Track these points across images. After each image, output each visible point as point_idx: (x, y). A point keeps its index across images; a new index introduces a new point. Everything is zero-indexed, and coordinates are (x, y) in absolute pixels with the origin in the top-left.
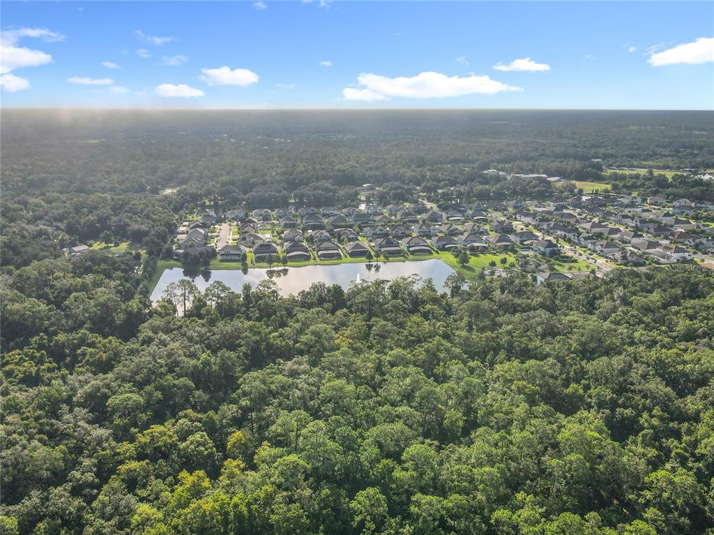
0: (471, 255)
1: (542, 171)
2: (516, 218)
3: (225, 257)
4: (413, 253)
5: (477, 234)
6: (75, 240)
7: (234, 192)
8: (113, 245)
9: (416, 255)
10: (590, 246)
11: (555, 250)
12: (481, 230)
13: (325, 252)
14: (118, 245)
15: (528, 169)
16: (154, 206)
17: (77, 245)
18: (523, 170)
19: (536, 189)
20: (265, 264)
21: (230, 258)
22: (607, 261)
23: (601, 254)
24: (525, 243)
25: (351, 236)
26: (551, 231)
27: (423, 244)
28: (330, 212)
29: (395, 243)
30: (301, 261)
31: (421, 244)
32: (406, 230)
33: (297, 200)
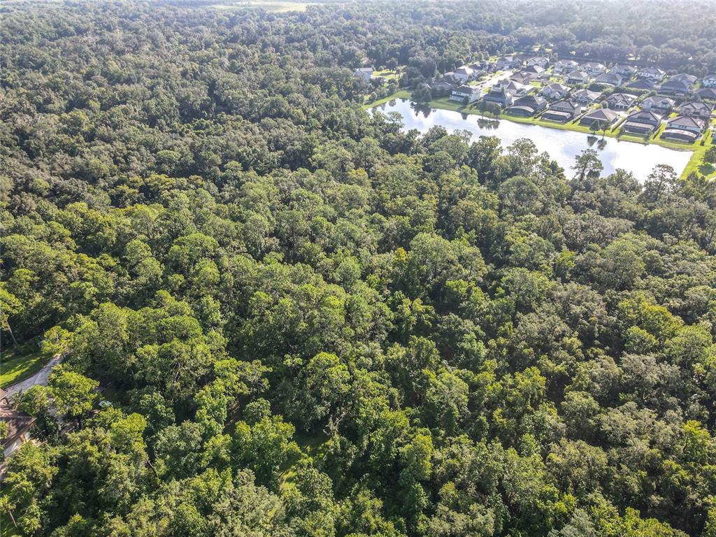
8: (395, 72)
13: (553, 112)
14: (399, 73)
20: (478, 111)
21: (458, 99)
28: (649, 75)
29: (652, 119)
30: (518, 116)
31: (687, 128)
32: (703, 110)
33: (638, 58)
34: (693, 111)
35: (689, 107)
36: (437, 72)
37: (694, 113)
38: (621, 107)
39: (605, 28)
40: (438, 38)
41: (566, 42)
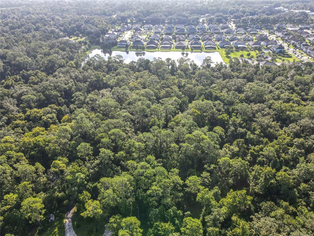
0: (235, 51)
1: (309, 8)
2: (274, 33)
3: (120, 46)
4: (206, 48)
5: (246, 40)
6: (66, 35)
7: (141, 16)
8: (80, 38)
9: (208, 49)
10: (304, 50)
11: (282, 51)
12: (249, 39)
13: (164, 45)
14: (82, 38)
15: (301, 7)
16: (102, 21)
17: (66, 37)
18: (298, 8)
19: (297, 18)
20: (135, 50)
21: (122, 46)
22: (308, 58)
23: (309, 54)
24: (268, 46)
25: (182, 39)
26: (288, 41)
27: (213, 44)
28: (180, 27)
29: (199, 43)
30: (152, 49)
31: (212, 44)
32: (209, 37)
33: (169, 21)
34: (206, 38)
35: (205, 37)
36: (101, 35)
37: (207, 39)
38: (182, 40)
39: (151, 11)
40: (89, 20)
41: (140, 17)
